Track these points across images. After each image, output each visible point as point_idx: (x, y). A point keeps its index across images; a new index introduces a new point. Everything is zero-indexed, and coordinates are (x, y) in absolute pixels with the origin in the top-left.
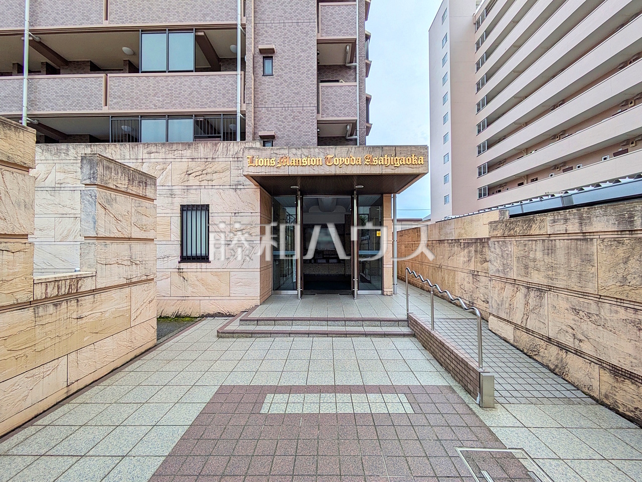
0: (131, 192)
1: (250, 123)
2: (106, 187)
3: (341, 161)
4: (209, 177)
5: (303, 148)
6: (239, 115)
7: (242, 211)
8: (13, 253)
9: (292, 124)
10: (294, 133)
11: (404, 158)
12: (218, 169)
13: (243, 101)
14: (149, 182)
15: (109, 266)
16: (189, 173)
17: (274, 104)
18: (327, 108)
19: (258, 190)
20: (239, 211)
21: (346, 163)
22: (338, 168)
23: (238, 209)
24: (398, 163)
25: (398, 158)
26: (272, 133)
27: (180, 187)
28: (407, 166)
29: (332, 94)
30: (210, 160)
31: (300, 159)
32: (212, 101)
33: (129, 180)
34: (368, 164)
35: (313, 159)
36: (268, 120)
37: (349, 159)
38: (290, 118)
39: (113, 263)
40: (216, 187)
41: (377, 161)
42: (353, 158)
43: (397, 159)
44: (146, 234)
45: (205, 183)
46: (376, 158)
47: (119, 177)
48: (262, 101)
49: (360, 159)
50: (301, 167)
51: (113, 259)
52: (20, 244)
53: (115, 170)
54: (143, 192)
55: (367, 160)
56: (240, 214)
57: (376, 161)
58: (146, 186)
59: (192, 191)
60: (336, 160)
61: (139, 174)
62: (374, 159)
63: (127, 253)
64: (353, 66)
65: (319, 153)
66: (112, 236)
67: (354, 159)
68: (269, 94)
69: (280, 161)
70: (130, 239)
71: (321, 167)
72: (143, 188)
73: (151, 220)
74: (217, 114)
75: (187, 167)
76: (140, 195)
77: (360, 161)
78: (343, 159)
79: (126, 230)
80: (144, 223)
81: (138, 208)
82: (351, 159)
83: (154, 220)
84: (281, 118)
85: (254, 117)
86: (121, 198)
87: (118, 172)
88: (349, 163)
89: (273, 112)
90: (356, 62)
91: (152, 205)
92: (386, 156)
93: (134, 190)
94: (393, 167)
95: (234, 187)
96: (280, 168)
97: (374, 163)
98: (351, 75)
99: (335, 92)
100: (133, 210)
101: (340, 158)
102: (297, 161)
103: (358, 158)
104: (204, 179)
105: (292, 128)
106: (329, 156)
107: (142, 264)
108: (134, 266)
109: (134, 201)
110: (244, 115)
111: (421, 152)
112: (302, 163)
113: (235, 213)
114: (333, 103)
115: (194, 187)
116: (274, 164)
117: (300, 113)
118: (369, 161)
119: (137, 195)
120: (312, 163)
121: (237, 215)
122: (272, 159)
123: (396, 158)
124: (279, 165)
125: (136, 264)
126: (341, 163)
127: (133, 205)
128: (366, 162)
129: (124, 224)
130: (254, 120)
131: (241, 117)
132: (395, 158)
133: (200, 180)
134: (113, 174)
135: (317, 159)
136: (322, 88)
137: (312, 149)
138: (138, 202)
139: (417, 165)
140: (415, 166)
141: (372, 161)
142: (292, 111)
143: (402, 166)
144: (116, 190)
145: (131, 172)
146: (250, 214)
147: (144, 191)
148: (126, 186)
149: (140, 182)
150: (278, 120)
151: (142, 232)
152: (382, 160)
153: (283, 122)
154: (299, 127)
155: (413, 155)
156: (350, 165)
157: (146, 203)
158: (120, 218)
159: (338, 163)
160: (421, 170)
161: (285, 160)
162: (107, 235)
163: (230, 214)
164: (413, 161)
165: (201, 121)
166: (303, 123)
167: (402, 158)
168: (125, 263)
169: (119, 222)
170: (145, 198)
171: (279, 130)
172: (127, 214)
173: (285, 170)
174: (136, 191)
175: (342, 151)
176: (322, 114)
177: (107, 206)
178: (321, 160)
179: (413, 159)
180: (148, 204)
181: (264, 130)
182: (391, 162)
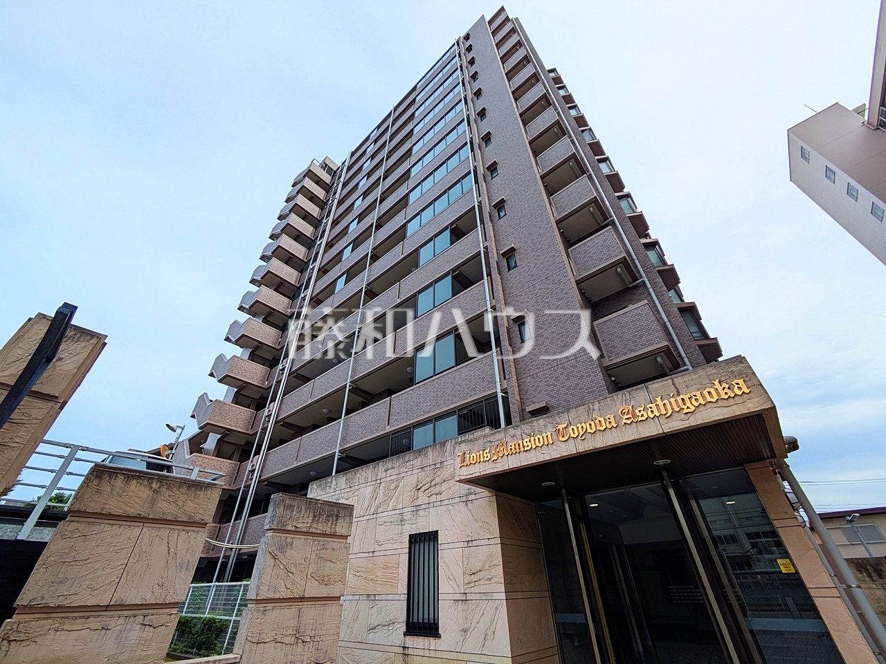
0: (314, 531)
1: (514, 399)
2: (284, 530)
3: (580, 428)
4: (437, 490)
5: (523, 424)
6: (500, 395)
7: (476, 538)
8: (155, 628)
9: (567, 384)
10: (573, 395)
11: (698, 394)
12: (446, 476)
13: (502, 378)
14: (342, 513)
15: (262, 645)
16: (418, 487)
17: (539, 368)
18: (614, 347)
19: (494, 499)
20: (472, 537)
21: (589, 430)
22: (580, 442)
23: (471, 534)
24: (688, 404)
25: (686, 397)
26: (544, 404)
27: (410, 509)
28: (712, 405)
29: (614, 327)
30: (438, 465)
31: (520, 442)
32: (472, 390)
33: (314, 516)
34: (629, 422)
35: (538, 436)
36: (536, 390)
37: (592, 423)
38: (563, 378)
39: (268, 640)
40: (445, 502)
41: (645, 413)
42: (600, 419)
43: (683, 399)
44: (328, 590)
45: (433, 499)
46: (642, 409)
47: (302, 515)
48: (525, 369)
49: (612, 418)
50: (524, 453)
51: (271, 634)
52: (165, 616)
53: (298, 508)
54: (331, 529)
55: (625, 417)
56: (475, 543)
57: (641, 414)
58: (337, 520)
59: (421, 513)
60: (573, 429)
61: (329, 506)
62: (637, 411)
63: (293, 623)
64: (640, 282)
65: (545, 426)
66: (277, 596)
67: (602, 419)
68: (532, 359)
69: (496, 451)
70: (302, 599)
71: (553, 446)
72: (332, 524)
73: (339, 566)
74: (479, 401)
75: (416, 481)
76: (327, 532)
77: (612, 420)
78: (583, 424)
79: (298, 586)
80: (327, 571)
81: (321, 552)
82: (597, 421)
83: (343, 566)
84: (552, 382)
85: (519, 391)
86: (299, 541)
87: (301, 509)
88: (594, 429)
89: (540, 378)
90: (641, 277)
91: (343, 545)
92: (659, 399)
93: (320, 527)
94: (683, 416)
95: (464, 499)
96: (498, 461)
97: (640, 419)
98: (642, 294)
99: (618, 323)
100: (314, 555)
101: (579, 425)
102: (517, 445)
103: (608, 416)
104: (432, 493)
105: (569, 388)
106: (561, 427)
107: (314, 641)
108: (300, 645)
109: (317, 542)
110: (506, 393)
111: (732, 372)
112: (524, 447)
113: (468, 541)
114: (619, 337)
115: (423, 507)
116: (489, 457)
117: (574, 367)
118: (630, 416)
119: (324, 534)
120: (538, 444)
121: (470, 544)
122: (486, 451)
123: (681, 397)
124: (495, 458)
125: (303, 642)
126: (581, 433)
127: (314, 549)
128: (624, 421)
129: (297, 578)
130: (520, 394)
131: (502, 396)
132: (679, 399)
133: (429, 495)
134: (294, 513)
135: (544, 435)
136: (598, 327)
137: (535, 422)
138: (322, 543)
139: (737, 398)
140: (731, 402)
141: (634, 416)
142: (564, 368)
143: (702, 408)
144: (297, 532)
145: (319, 505)
146: (486, 542)
147: (333, 526)
148: (309, 525)
149: (329, 516)
150: (548, 385)
151: (322, 586)
152: (655, 409)
153: (555, 385)
154: (577, 385)
155: (716, 383)
156: (598, 432)
157: (335, 543)
158: (293, 569)
159: (577, 434)
160: (750, 406)
161: (502, 449)
162: (269, 596)
163: (462, 545)
164: (722, 393)
165: (464, 414)
166: (582, 377)
167: (694, 393)
168: (287, 640)
169: (290, 575)
170: (334, 535)
171: (552, 397)
172: (303, 562)
173: (504, 463)
174: (321, 528)
175: (579, 412)
176: (609, 357)
177: (278, 554)
178: (549, 436)
179: (720, 389)
180: (336, 544)
181: (534, 403)
182: (672, 409)
